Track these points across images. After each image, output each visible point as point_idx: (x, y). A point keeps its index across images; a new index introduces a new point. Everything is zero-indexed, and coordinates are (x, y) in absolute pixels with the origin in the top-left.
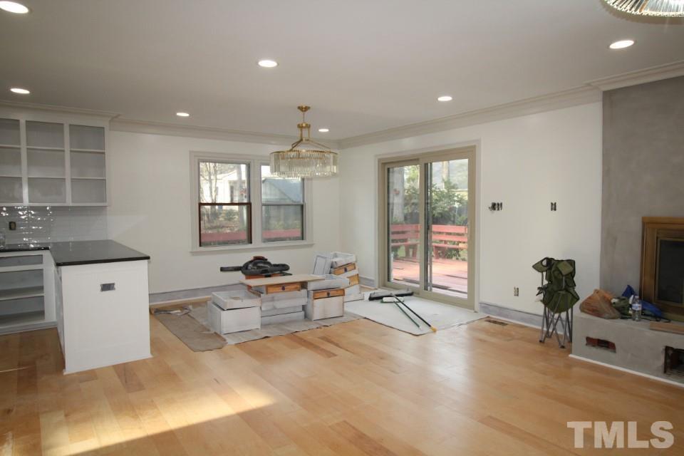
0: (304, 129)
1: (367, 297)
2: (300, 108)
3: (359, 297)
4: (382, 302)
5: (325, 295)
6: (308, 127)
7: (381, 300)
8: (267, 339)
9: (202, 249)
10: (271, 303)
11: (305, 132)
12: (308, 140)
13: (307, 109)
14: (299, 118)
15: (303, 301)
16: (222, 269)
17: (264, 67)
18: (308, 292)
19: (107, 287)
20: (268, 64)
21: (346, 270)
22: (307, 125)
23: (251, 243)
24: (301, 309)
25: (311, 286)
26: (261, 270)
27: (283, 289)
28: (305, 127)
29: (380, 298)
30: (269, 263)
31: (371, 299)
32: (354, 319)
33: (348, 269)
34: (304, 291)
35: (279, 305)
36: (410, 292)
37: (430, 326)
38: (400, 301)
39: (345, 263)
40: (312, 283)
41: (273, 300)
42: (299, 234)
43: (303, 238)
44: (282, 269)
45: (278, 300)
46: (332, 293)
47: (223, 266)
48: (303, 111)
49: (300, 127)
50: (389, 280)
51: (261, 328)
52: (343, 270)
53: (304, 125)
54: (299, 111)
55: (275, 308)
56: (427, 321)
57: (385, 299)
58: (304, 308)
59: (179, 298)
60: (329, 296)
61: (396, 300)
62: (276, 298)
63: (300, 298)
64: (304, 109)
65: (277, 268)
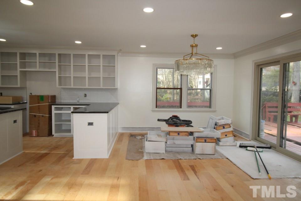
0: (194, 48)
1: (238, 145)
2: (192, 36)
3: (234, 144)
4: (247, 150)
5: (204, 141)
6: (196, 46)
7: (246, 148)
8: (163, 160)
9: (157, 109)
10: (172, 141)
11: (195, 49)
12: (196, 53)
13: (196, 36)
14: (192, 41)
15: (192, 142)
16: (159, 120)
17: (148, 13)
18: (194, 137)
19: (90, 124)
20: (148, 10)
21: (224, 128)
22: (195, 45)
23: (181, 108)
24: (190, 146)
25: (196, 135)
26: (174, 122)
27: (179, 134)
28: (195, 46)
29: (246, 147)
30: (180, 120)
31: (241, 147)
32: (220, 157)
33: (225, 127)
34: (191, 137)
35: (177, 142)
36: (269, 146)
37: (268, 174)
38: (257, 151)
39: (224, 124)
40: (196, 133)
41: (173, 139)
42: (209, 105)
43: (210, 107)
44: (188, 123)
45: (176, 140)
46: (207, 140)
47: (160, 118)
48: (193, 37)
49: (192, 46)
50: (258, 136)
51: (166, 153)
52: (222, 127)
53: (194, 45)
54: (192, 37)
55: (174, 144)
56: (268, 169)
57: (248, 148)
58: (192, 146)
59: (146, 131)
60: (205, 142)
61: (256, 150)
62: (175, 139)
63: (190, 141)
64: (194, 36)
65: (185, 122)
